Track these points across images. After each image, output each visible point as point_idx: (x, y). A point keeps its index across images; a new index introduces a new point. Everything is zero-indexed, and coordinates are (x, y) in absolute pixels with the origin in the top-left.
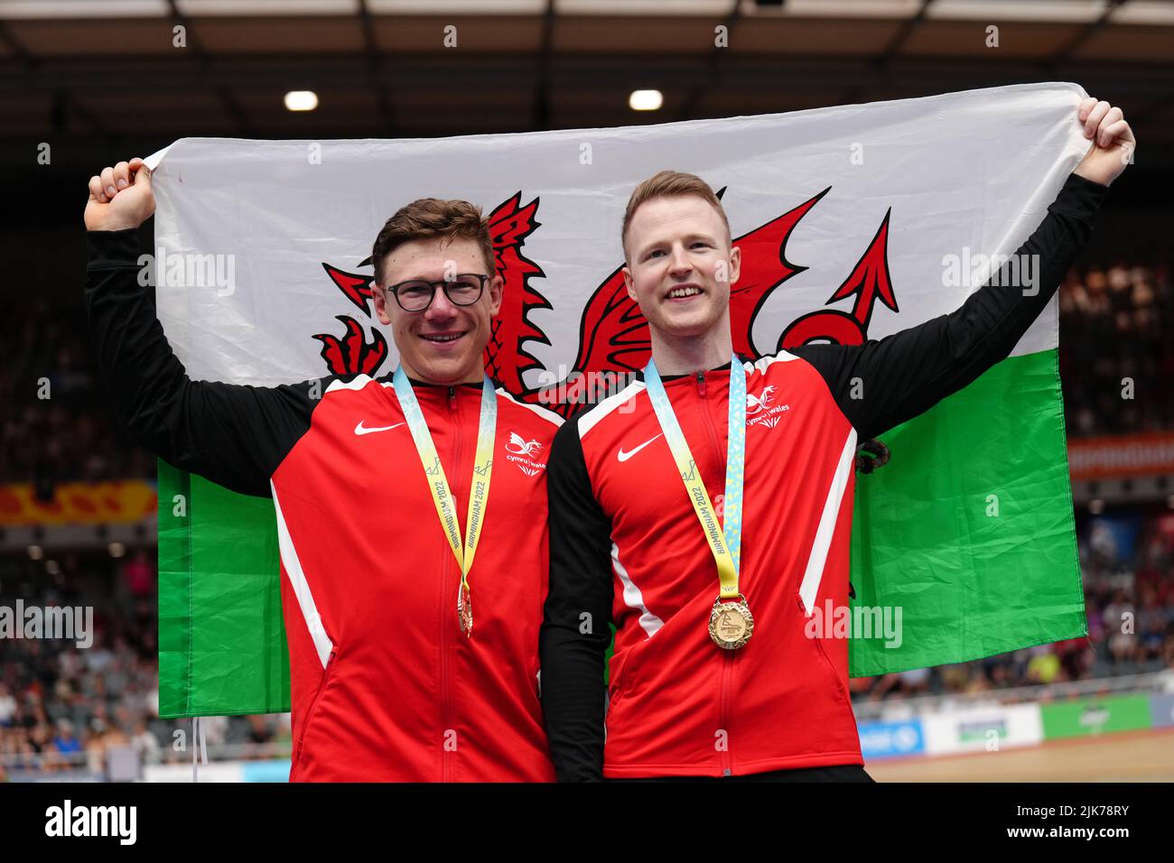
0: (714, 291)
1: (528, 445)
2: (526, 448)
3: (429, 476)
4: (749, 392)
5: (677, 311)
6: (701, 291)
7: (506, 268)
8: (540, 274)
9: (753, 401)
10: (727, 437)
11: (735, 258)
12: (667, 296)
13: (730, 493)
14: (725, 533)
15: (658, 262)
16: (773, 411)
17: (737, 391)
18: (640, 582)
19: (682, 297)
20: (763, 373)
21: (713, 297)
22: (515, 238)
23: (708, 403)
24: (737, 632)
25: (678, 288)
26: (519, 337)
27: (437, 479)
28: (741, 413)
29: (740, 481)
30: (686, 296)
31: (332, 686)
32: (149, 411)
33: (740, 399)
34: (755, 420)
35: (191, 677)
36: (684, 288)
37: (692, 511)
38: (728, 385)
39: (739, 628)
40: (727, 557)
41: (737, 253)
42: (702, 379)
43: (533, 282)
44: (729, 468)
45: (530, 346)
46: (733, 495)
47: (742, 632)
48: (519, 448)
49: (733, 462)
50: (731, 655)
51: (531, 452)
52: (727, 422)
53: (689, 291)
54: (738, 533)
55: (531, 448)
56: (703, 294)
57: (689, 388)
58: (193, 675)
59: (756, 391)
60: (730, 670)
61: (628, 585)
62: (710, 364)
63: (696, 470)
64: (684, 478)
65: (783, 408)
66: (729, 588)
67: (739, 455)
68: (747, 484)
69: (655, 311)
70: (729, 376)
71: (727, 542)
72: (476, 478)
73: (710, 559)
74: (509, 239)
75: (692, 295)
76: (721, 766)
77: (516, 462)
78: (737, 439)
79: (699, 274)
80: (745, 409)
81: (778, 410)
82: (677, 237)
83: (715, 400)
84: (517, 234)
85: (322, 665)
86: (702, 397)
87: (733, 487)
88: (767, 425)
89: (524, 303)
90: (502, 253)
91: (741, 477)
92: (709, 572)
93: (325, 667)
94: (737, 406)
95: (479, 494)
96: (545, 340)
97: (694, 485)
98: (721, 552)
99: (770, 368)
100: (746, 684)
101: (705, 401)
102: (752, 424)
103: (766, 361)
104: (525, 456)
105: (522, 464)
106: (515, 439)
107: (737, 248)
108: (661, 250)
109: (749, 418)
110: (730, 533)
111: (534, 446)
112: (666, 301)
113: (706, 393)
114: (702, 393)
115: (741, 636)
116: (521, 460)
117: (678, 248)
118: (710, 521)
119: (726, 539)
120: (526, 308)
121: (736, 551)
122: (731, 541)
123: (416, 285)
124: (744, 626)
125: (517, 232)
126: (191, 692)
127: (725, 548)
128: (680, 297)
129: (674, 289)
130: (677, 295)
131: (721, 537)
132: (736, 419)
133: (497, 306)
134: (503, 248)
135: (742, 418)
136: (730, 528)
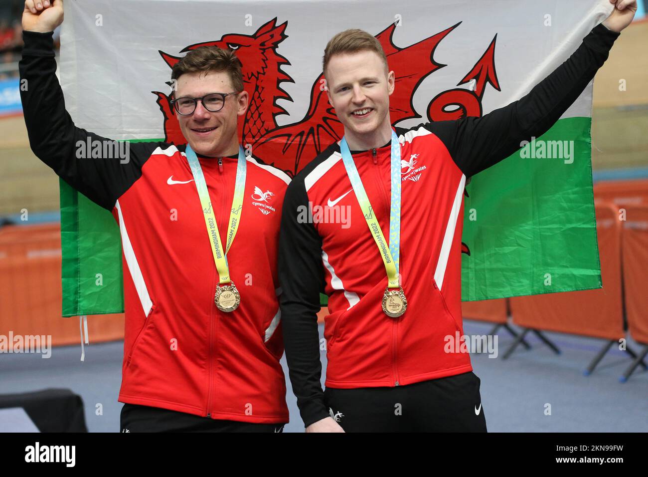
0: (379, 107)
1: (265, 194)
2: (264, 197)
3: (205, 214)
4: (403, 158)
5: (358, 123)
6: (372, 109)
7: (267, 59)
8: (288, 63)
9: (405, 164)
10: (391, 190)
11: (392, 78)
12: (352, 113)
13: (393, 225)
14: (391, 250)
15: (346, 93)
16: (417, 171)
17: (396, 159)
18: (341, 276)
19: (361, 115)
20: (410, 142)
21: (379, 112)
22: (273, 44)
23: (379, 168)
24: (398, 308)
25: (359, 110)
26: (274, 97)
27: (210, 216)
28: (398, 174)
29: (398, 218)
30: (363, 114)
31: (150, 328)
32: (53, 142)
33: (398, 165)
34: (406, 177)
35: (80, 293)
36: (362, 110)
37: (371, 237)
38: (390, 155)
39: (399, 305)
40: (392, 264)
41: (393, 74)
42: (375, 153)
43: (283, 67)
44: (392, 210)
45: (280, 102)
46: (395, 225)
47: (401, 308)
48: (259, 197)
49: (394, 206)
50: (396, 320)
51: (266, 199)
52: (390, 180)
53: (365, 112)
54: (397, 250)
55: (267, 196)
56: (373, 111)
57: (368, 158)
58: (81, 291)
59: (406, 158)
60: (396, 325)
61: (334, 276)
62: (379, 144)
63: (373, 212)
64: (366, 217)
65: (422, 168)
66: (395, 281)
67: (397, 201)
68: (402, 218)
69: (346, 121)
70: (390, 149)
71: (392, 255)
72: (232, 215)
73: (382, 265)
74: (269, 44)
75: (367, 113)
76: (394, 381)
77: (258, 206)
78: (396, 191)
79: (370, 101)
80: (400, 171)
81: (420, 170)
82: (355, 80)
83: (382, 166)
84: (273, 42)
85: (145, 315)
86: (375, 164)
87: (394, 221)
88: (414, 180)
89: (278, 78)
90: (264, 52)
91: (399, 215)
92: (381, 273)
93: (147, 317)
94: (396, 169)
95: (234, 225)
96: (289, 99)
97: (372, 222)
98: (389, 262)
99: (414, 140)
100: (405, 335)
101: (377, 166)
102: (405, 179)
103: (412, 134)
104: (263, 202)
105: (262, 207)
106: (258, 191)
107: (392, 72)
108: (347, 87)
109: (403, 176)
110: (393, 249)
111: (268, 195)
112: (352, 115)
113: (378, 162)
114: (376, 162)
115: (400, 310)
116: (261, 205)
117: (356, 86)
118: (382, 243)
119: (391, 253)
120: (279, 81)
121: (397, 260)
122: (394, 254)
123: (187, 100)
124: (401, 304)
125: (273, 41)
126: (80, 302)
127: (391, 259)
128: (359, 115)
129: (356, 111)
130: (358, 113)
131: (388, 253)
132: (395, 178)
133: (244, 109)
134: (265, 49)
135: (399, 177)
136: (393, 247)
